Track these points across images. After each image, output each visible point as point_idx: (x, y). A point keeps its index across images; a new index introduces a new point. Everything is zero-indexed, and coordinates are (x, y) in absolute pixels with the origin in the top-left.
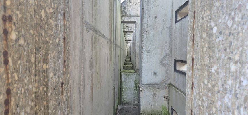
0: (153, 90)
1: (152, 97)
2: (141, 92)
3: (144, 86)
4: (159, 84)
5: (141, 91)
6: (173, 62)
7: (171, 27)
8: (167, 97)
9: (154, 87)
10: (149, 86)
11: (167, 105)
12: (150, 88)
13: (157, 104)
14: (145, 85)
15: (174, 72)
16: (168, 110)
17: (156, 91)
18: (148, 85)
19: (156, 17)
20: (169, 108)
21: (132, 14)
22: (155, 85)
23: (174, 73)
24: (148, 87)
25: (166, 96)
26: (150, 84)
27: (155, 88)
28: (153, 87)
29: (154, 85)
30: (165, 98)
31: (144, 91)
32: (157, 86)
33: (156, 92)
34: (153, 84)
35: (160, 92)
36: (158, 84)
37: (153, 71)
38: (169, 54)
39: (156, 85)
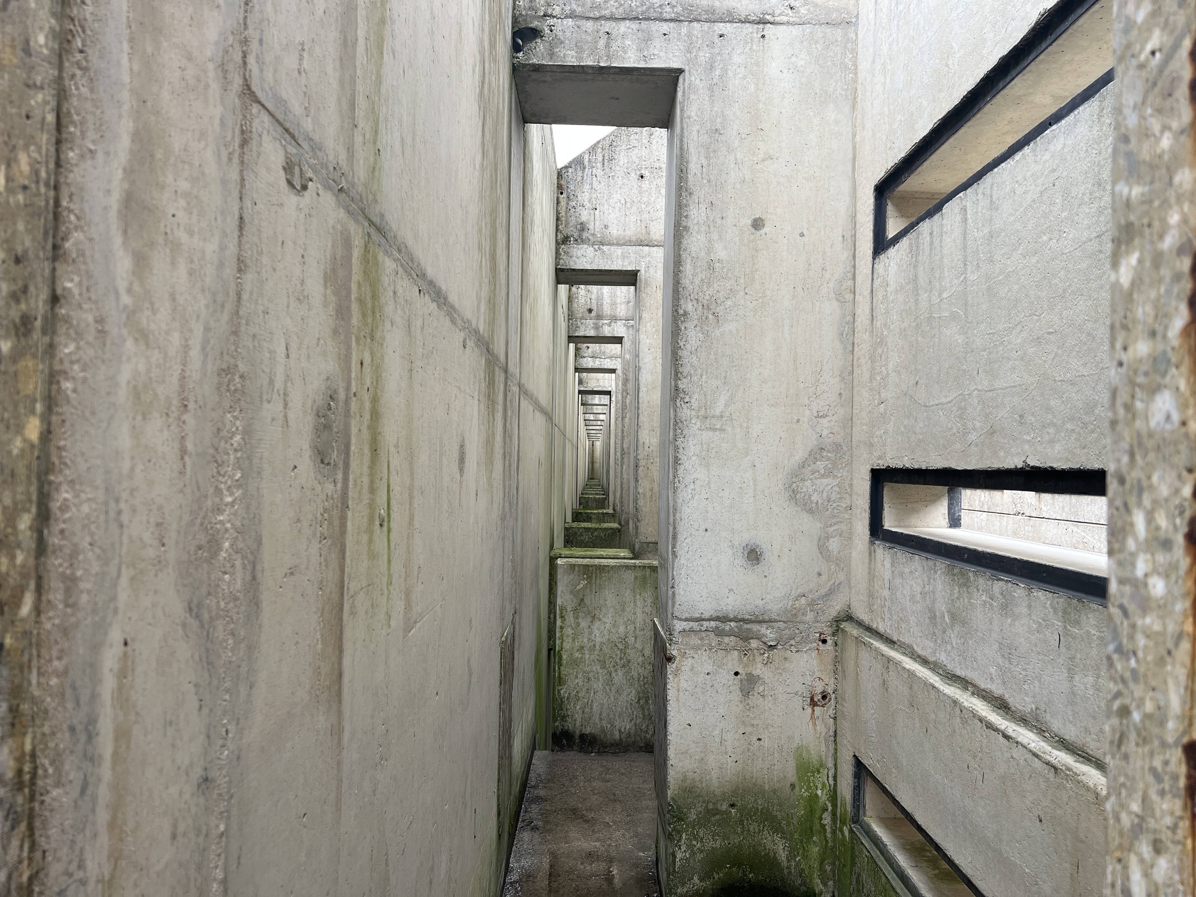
0: (745, 652)
1: (736, 695)
2: (671, 668)
3: (691, 630)
4: (776, 621)
5: (670, 659)
6: (864, 486)
7: (850, 283)
8: (824, 697)
9: (746, 639)
10: (719, 633)
11: (823, 748)
12: (726, 640)
13: (766, 743)
14: (695, 625)
15: (872, 543)
16: (835, 778)
17: (759, 659)
18: (713, 624)
19: (758, 224)
20: (835, 765)
21: (614, 231)
22: (755, 627)
23: (871, 554)
24: (712, 635)
25: (819, 690)
26: (723, 619)
27: (754, 644)
28: (745, 637)
29: (749, 621)
30: (813, 703)
31: (688, 663)
32: (763, 629)
33: (758, 670)
34: (743, 620)
35: (787, 665)
36: (770, 621)
37: (746, 537)
38: (839, 439)
39: (760, 622)
